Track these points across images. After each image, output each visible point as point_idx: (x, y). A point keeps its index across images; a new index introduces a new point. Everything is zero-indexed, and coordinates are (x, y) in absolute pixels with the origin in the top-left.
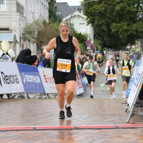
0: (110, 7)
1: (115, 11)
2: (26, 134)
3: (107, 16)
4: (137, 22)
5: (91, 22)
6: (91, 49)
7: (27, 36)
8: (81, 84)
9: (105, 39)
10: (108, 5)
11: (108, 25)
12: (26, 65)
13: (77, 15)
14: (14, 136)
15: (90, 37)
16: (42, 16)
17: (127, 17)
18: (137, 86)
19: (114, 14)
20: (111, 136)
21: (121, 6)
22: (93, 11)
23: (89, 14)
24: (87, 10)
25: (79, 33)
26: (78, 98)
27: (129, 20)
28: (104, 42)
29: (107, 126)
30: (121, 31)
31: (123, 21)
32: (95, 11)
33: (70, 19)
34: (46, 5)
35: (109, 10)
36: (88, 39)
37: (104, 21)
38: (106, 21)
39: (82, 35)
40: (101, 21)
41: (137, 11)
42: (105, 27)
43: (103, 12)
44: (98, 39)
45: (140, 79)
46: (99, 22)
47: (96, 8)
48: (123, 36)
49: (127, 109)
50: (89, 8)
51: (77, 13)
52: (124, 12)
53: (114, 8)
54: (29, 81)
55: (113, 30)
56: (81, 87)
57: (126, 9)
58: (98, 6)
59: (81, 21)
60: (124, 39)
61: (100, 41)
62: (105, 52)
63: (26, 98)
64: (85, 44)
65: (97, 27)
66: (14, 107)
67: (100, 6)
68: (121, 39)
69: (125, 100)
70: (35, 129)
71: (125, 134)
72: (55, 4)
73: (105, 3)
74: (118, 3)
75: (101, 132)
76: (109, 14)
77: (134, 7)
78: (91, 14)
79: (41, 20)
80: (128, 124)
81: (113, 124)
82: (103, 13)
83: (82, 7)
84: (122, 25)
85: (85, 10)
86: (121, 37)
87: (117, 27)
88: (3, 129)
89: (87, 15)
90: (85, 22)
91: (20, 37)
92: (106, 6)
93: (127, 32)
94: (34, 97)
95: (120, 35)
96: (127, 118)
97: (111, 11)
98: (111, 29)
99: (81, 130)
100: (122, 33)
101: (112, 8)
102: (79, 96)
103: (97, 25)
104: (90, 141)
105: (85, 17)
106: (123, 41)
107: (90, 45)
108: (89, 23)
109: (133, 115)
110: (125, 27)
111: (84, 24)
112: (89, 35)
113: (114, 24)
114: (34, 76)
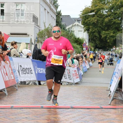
0: (101, 19)
1: (104, 22)
2: (36, 111)
3: (99, 26)
4: (120, 30)
5: (87, 30)
6: (86, 50)
7: (40, 39)
8: (78, 75)
9: (97, 43)
10: (100, 18)
11: (99, 33)
12: (39, 60)
13: (77, 24)
14: (27, 112)
15: (85, 41)
16: (51, 25)
17: (113, 27)
18: (117, 78)
19: (104, 24)
20: (97, 114)
21: (109, 19)
22: (88, 22)
23: (85, 24)
24: (84, 21)
25: (78, 37)
26: (76, 85)
27: (115, 29)
28: (96, 44)
29: (94, 107)
30: (109, 37)
31: (110, 30)
32: (90, 22)
33: (72, 27)
34: (54, 17)
35: (100, 22)
36: (84, 42)
37: (96, 29)
38: (98, 30)
39: (80, 39)
40: (94, 29)
41: (121, 23)
42: (97, 33)
43: (96, 22)
44: (92, 42)
45: (119, 73)
46: (93, 30)
47: (90, 20)
48: (110, 41)
49: (110, 95)
50: (85, 20)
51: (77, 23)
52: (112, 23)
53: (104, 20)
54: (40, 72)
55: (103, 36)
56: (78, 78)
57: (112, 21)
58: (92, 19)
59: (79, 29)
60: (111, 43)
61: (93, 44)
62: (96, 52)
63: (37, 84)
64: (82, 46)
65: (91, 34)
66: (28, 91)
67: (93, 18)
68: (109, 43)
69: (109, 88)
70: (42, 108)
71: (107, 113)
72: (61, 16)
73: (97, 16)
74: (107, 17)
75: (90, 111)
76: (100, 24)
77: (119, 20)
78: (87, 24)
79: (50, 28)
80: (109, 106)
81: (99, 105)
82: (96, 24)
83: (81, 19)
84: (109, 32)
85: (83, 21)
86: (108, 41)
87: (106, 34)
88: (20, 107)
89: (84, 25)
90: (83, 30)
91: (35, 40)
92: (98, 19)
93: (113, 38)
94: (44, 84)
95: (108, 40)
96: (109, 101)
97: (101, 22)
98: (101, 35)
99: (75, 109)
100: (109, 39)
101: (102, 20)
102: (76, 84)
103: (91, 32)
104: (82, 117)
105: (83, 26)
106: (110, 44)
107: (86, 47)
108: (85, 31)
109: (113, 99)
110: (112, 34)
111: (82, 31)
112: (85, 39)
113: (104, 32)
114: (44, 69)
